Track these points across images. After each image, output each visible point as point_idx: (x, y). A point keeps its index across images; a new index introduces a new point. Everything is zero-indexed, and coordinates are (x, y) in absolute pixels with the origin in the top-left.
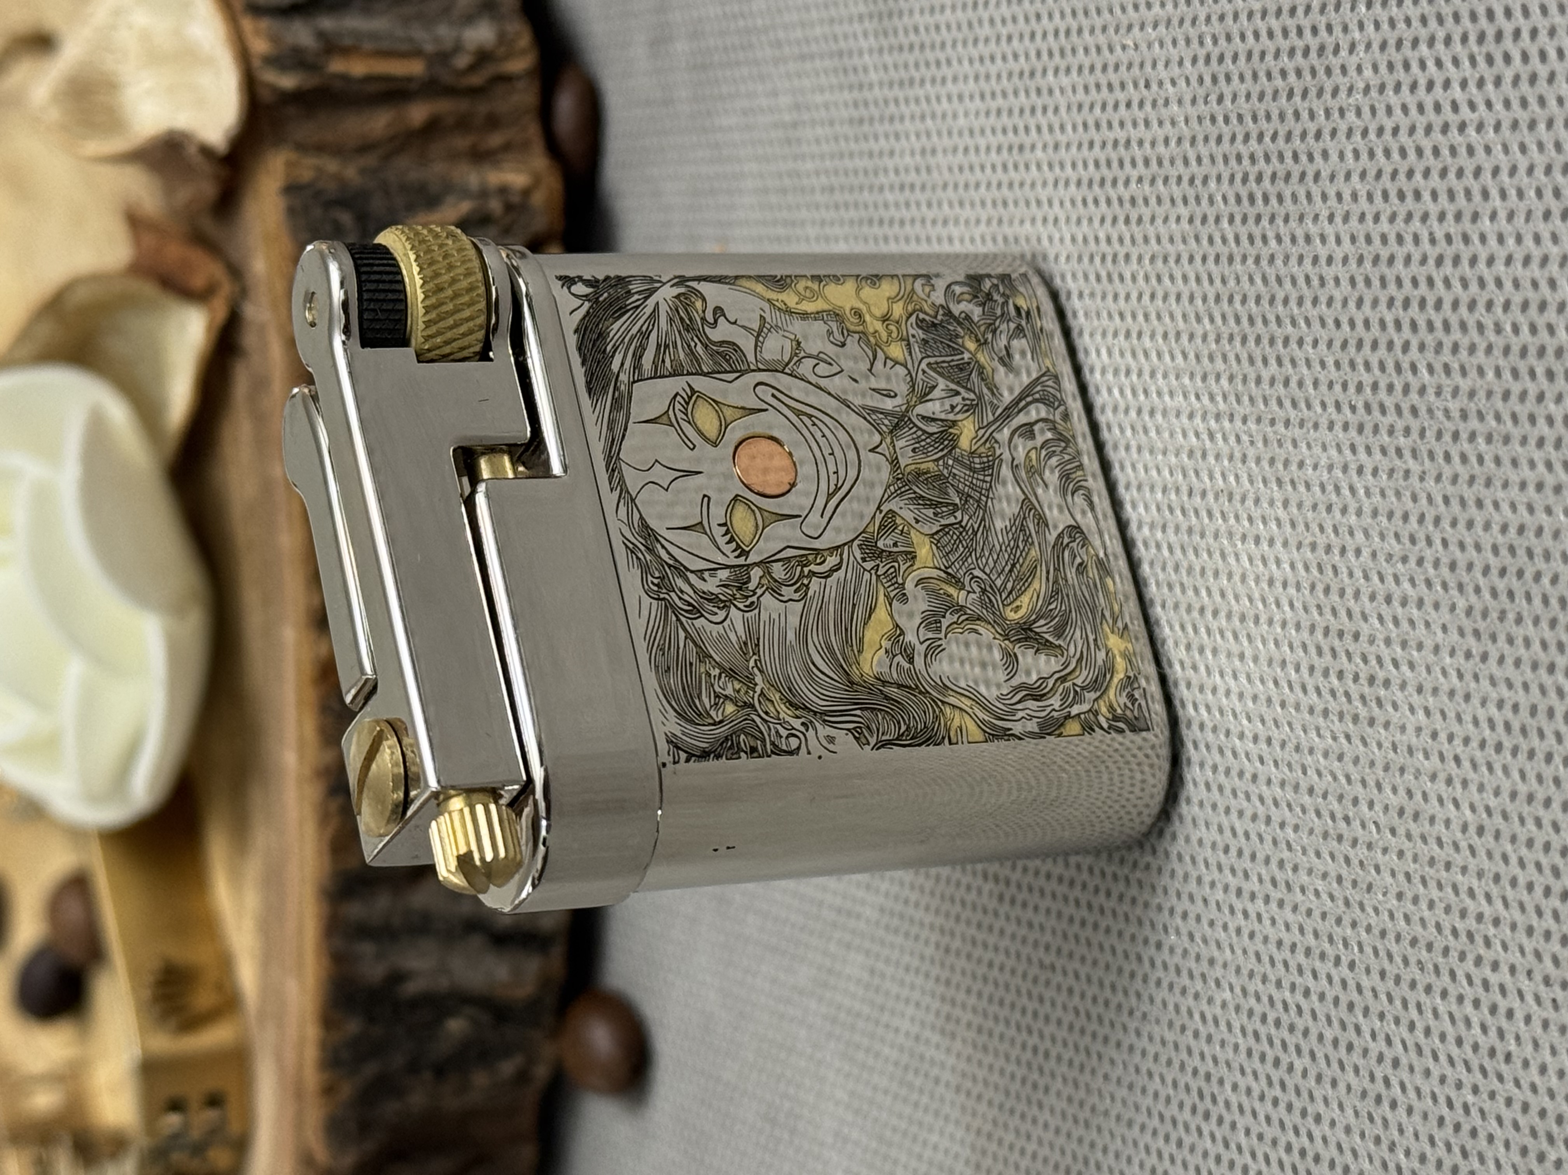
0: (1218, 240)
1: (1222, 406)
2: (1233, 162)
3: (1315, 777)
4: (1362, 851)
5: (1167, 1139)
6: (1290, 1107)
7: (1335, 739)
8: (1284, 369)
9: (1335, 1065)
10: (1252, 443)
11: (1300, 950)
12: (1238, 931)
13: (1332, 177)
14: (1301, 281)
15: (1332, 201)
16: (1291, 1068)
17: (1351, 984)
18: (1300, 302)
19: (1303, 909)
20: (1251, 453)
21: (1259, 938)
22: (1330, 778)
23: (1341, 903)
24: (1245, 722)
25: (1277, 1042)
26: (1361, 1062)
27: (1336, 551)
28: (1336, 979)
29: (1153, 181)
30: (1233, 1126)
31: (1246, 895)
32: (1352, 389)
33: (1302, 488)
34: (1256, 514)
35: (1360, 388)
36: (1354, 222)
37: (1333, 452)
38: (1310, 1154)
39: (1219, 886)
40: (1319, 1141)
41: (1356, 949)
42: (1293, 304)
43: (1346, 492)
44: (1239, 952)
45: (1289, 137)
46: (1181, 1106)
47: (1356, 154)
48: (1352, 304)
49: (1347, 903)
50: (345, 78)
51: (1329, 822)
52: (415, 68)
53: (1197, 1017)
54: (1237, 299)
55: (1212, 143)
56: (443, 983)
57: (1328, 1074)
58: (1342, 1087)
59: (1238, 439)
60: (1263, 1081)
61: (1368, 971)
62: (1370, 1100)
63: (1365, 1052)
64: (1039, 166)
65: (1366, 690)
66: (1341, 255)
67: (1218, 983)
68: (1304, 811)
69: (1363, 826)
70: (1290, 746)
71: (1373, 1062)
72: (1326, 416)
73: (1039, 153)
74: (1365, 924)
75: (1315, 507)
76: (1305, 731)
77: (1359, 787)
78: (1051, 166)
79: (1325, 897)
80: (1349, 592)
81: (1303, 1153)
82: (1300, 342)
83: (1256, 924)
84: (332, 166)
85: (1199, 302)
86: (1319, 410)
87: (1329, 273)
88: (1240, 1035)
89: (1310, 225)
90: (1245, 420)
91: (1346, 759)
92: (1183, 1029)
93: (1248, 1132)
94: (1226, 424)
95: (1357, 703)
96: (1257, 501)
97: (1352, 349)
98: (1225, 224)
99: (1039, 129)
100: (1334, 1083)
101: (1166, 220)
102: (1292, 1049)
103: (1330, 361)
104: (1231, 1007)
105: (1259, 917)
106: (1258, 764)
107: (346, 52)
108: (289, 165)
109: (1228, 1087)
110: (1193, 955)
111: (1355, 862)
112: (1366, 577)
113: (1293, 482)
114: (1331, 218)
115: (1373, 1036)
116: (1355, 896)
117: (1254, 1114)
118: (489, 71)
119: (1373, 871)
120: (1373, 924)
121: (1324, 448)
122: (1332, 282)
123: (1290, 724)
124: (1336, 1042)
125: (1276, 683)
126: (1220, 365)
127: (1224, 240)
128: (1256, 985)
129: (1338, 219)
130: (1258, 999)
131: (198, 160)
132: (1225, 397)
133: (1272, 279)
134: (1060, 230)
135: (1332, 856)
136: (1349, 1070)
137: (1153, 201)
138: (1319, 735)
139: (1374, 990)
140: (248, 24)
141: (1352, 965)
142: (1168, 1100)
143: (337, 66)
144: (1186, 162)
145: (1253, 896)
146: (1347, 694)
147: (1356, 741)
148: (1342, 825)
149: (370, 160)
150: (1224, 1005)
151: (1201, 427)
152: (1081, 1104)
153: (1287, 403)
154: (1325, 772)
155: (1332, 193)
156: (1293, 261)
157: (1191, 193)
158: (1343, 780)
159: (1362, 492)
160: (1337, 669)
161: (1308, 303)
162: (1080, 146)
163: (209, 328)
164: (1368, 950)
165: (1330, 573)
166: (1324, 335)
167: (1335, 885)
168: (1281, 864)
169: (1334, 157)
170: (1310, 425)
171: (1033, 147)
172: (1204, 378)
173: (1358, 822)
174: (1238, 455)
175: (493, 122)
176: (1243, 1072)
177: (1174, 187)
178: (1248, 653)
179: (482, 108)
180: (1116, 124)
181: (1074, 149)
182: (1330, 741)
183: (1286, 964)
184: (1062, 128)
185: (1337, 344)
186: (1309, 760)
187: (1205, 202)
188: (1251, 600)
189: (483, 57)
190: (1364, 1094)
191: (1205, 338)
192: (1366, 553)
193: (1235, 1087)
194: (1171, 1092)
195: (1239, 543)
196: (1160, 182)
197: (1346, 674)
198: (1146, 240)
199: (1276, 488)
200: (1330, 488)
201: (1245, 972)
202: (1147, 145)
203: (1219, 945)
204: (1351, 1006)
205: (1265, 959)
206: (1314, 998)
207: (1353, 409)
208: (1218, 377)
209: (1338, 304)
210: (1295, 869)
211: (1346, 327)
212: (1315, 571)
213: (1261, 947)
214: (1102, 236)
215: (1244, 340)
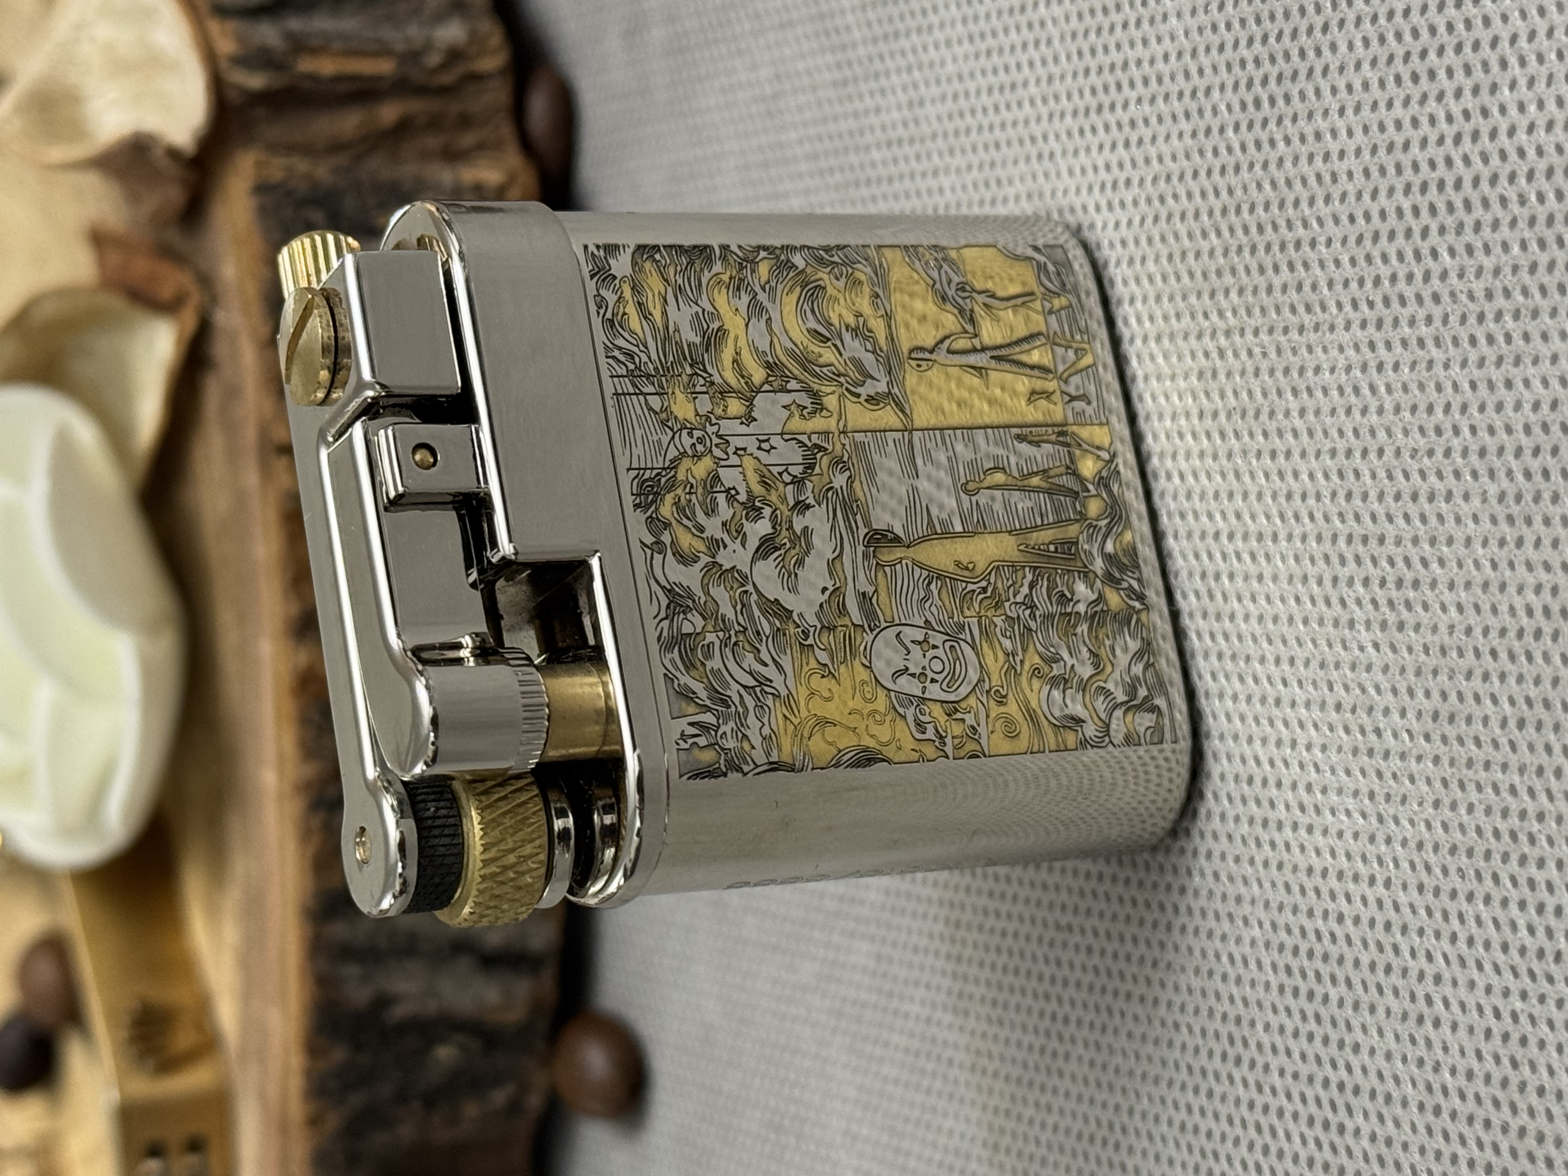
0: (1223, 151)
1: (1232, 321)
2: (1236, 69)
3: (1342, 692)
4: (1395, 763)
5: (1196, 1090)
6: (1326, 1041)
7: (1362, 649)
8: (1296, 274)
9: (1373, 990)
10: (1265, 354)
11: (1332, 874)
12: (1266, 864)
13: (1342, 69)
14: (1312, 181)
15: (1343, 94)
16: (1326, 999)
17: (1388, 904)
18: (1312, 202)
19: (1333, 831)
20: (1264, 366)
21: (1288, 868)
22: (1358, 691)
23: (1374, 820)
24: (1265, 645)
25: (1311, 974)
26: (1400, 983)
27: (1357, 454)
28: (1371, 900)
29: (1153, 100)
30: (1266, 1068)
31: (1272, 825)
32: (1369, 285)
33: (1319, 394)
34: (1272, 426)
35: (1377, 281)
36: (1366, 111)
37: (1351, 352)
38: (1349, 1087)
39: (1244, 819)
40: (1357, 1071)
41: (1391, 865)
42: (1304, 205)
43: (1366, 391)
44: (1267, 885)
45: (1294, 34)
46: (1211, 1054)
47: (1366, 42)
48: (1366, 197)
49: (1381, 819)
50: (313, 78)
51: (1359, 736)
52: (385, 67)
53: (1225, 959)
54: (1245, 208)
55: (1214, 52)
56: (431, 1007)
57: (1365, 999)
58: (1381, 1012)
59: (1250, 353)
60: (1297, 1017)
61: (1405, 887)
62: (1412, 1022)
63: (1405, 972)
64: (1032, 102)
65: (1394, 594)
66: (1354, 148)
67: (1246, 921)
68: (1331, 729)
69: (1395, 735)
70: (1314, 664)
71: (1413, 980)
72: (1342, 315)
73: (1033, 89)
74: (1400, 838)
75: (1333, 412)
76: (1330, 646)
77: (1390, 696)
78: (1045, 101)
79: (1356, 815)
80: (1373, 494)
81: (1341, 1087)
82: (1313, 244)
83: (1284, 853)
84: (302, 165)
85: (1205, 217)
86: (1334, 310)
87: (1341, 167)
88: (1271, 972)
89: (1320, 120)
90: (1256, 332)
91: (1374, 668)
92: (1211, 973)
93: (1282, 1073)
94: (1237, 338)
95: (1385, 609)
96: (1272, 414)
97: (1368, 243)
98: (1230, 133)
99: (1031, 64)
100: (1372, 1009)
101: (1168, 137)
102: (1327, 979)
103: (1345, 259)
104: (1261, 944)
105: (1287, 846)
106: (1281, 687)
107: (315, 51)
108: (258, 164)
109: (1260, 1027)
110: (1219, 896)
111: (1388, 775)
112: (1390, 477)
113: (1309, 390)
114: (1342, 111)
115: (1413, 954)
116: (1388, 810)
117: (1288, 1053)
118: (460, 69)
119: (1407, 782)
120: (1409, 836)
121: (1341, 349)
122: (1345, 177)
123: (1314, 641)
124: (1373, 966)
125: (1298, 600)
126: (1228, 280)
127: (1230, 150)
128: (1287, 916)
129: (1349, 112)
130: (1289, 931)
131: (164, 163)
132: (1235, 312)
133: (1282, 182)
134: (1057, 164)
135: (1363, 772)
136: (1388, 992)
137: (1154, 120)
138: (1345, 648)
139: (1412, 906)
140: (214, 27)
141: (1388, 883)
142: (1197, 1050)
143: (307, 65)
144: (1187, 75)
145: (1280, 826)
146: (1374, 602)
147: (1385, 648)
148: (1373, 737)
149: (341, 160)
150: (1253, 943)
151: (1211, 346)
152: (1104, 1067)
153: (1301, 309)
154: (1353, 685)
155: (1341, 85)
156: (1303, 160)
157: (1193, 107)
158: (1372, 691)
159: (1383, 389)
160: (1362, 576)
161: (1320, 203)
162: (1075, 75)
163: (179, 340)
164: (1405, 865)
165: (1352, 477)
166: (1337, 233)
167: (1367, 801)
168: (1309, 788)
169: (1343, 48)
170: (1326, 327)
171: (1025, 84)
172: (1212, 295)
173: (1389, 733)
174: (1250, 369)
175: (465, 122)
176: (1275, 1010)
177: (1176, 103)
178: (1267, 573)
179: (454, 108)
180: (1112, 48)
181: (1069, 79)
182: (1357, 652)
183: (1317, 891)
184: (1056, 59)
185: (1352, 240)
186: (1335, 675)
187: (1208, 114)
188: (1268, 517)
189: (454, 55)
190: (1405, 1017)
191: (1212, 253)
192: (1389, 452)
193: (1267, 1027)
194: (1200, 1042)
195: (1254, 461)
196: (1160, 100)
197: (1372, 579)
198: (1147, 161)
199: (1291, 398)
200: (1349, 390)
201: (1274, 905)
202: (1146, 64)
203: (1245, 881)
204: (1388, 926)
205: (1296, 889)
206: (1349, 922)
207: (1371, 304)
208: (1227, 292)
209: (1351, 198)
210: (1324, 791)
211: (1361, 221)
212: (1335, 478)
213: (1289, 876)
214: (1101, 164)
215: (1253, 249)
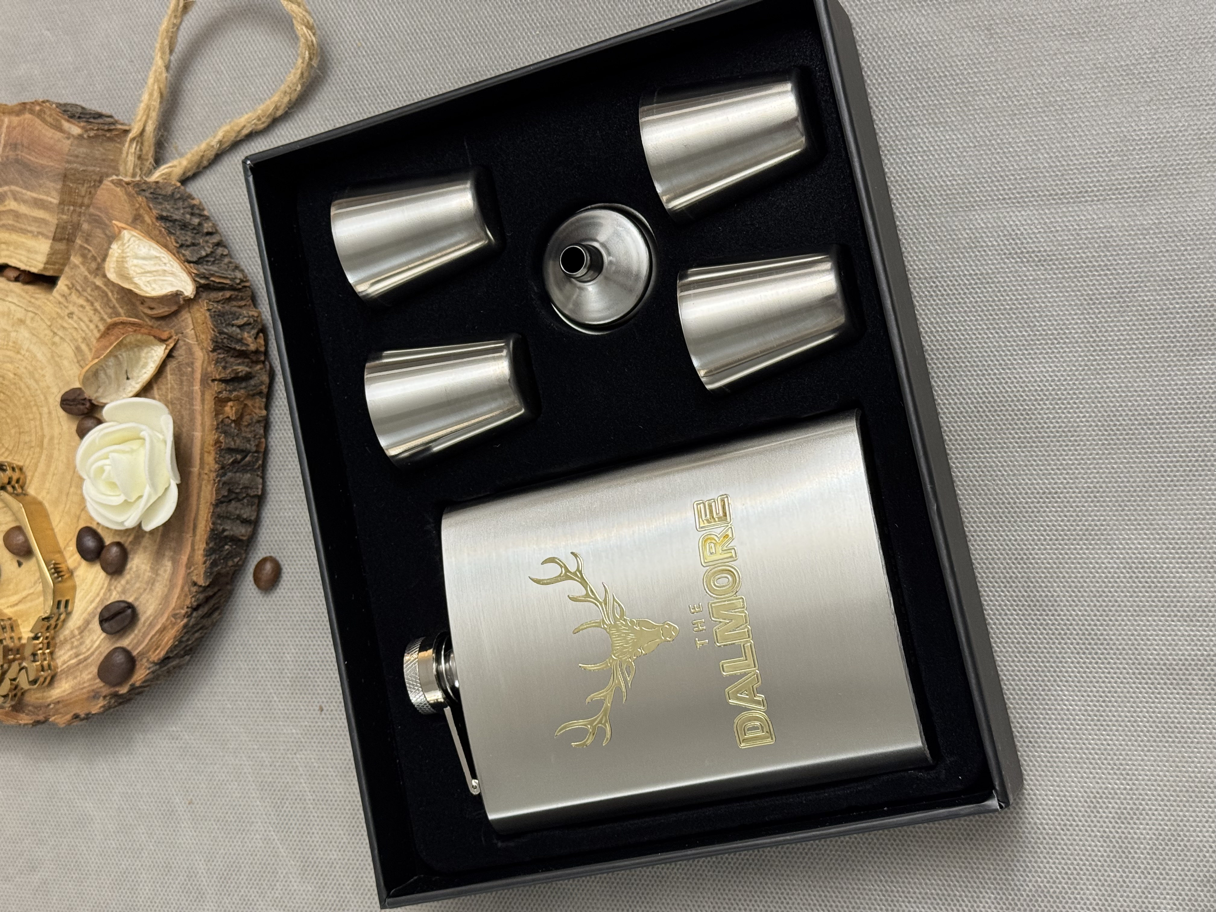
50: (214, 282)
52: (228, 281)
107: (213, 275)
108: (206, 303)
118: (243, 284)
131: (185, 299)
143: (212, 279)
163: (166, 351)
175: (242, 299)
